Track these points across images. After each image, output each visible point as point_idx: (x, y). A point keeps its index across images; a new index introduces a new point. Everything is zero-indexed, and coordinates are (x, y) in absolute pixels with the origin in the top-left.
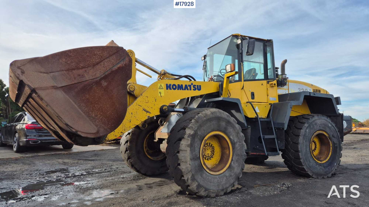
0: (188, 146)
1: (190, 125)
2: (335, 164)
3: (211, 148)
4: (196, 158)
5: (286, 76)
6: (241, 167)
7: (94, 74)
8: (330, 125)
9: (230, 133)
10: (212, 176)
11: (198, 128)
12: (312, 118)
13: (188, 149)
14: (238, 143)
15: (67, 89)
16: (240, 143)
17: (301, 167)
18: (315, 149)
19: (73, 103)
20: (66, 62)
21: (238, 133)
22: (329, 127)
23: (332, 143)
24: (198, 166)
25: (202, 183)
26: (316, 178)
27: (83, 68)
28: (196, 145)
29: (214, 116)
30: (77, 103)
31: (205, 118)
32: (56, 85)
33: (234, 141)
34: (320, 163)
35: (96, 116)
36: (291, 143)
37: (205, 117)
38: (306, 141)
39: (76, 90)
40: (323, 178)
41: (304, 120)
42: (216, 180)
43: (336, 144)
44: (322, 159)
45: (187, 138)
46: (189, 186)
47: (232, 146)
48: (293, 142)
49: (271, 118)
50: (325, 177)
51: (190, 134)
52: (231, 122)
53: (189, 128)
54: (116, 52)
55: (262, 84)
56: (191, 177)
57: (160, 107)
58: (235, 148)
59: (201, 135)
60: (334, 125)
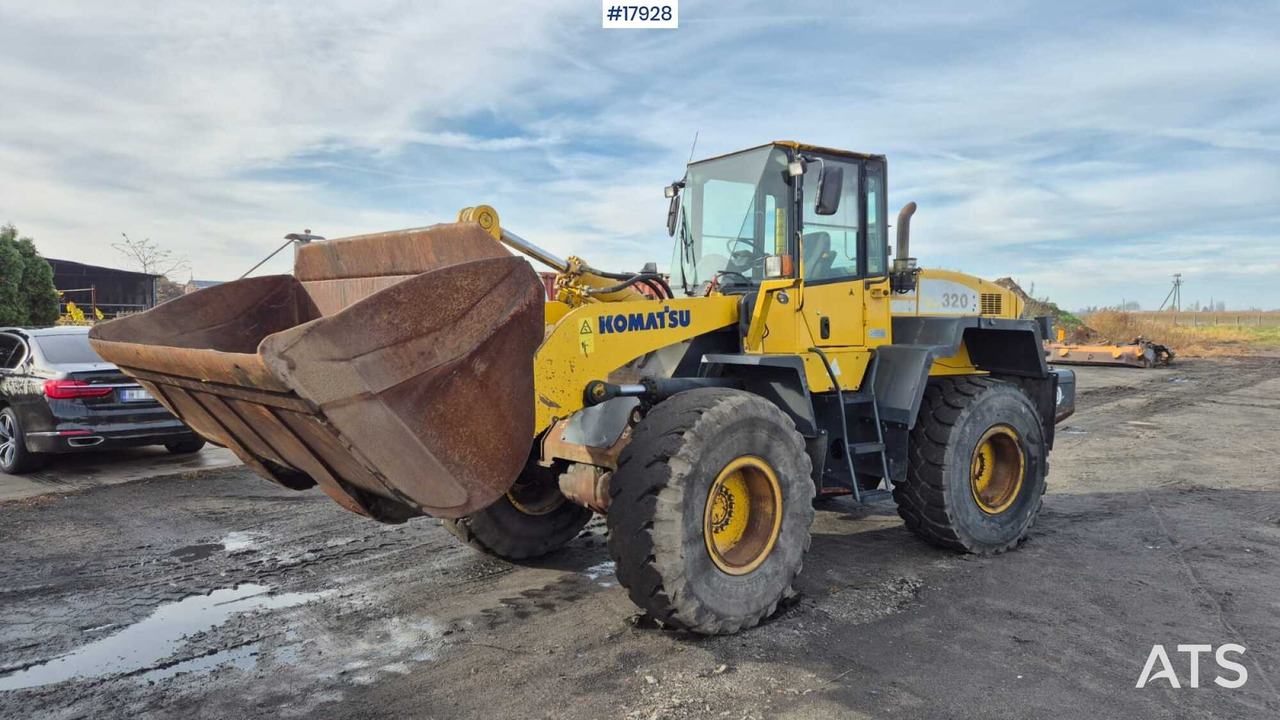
0: (677, 508)
1: (683, 450)
2: (1029, 513)
3: (724, 499)
4: (696, 538)
5: (914, 265)
6: (803, 547)
7: (457, 344)
8: (1024, 409)
9: (777, 457)
10: (735, 579)
11: (702, 457)
12: (980, 393)
13: (679, 516)
14: (797, 483)
15: (394, 396)
16: (801, 482)
17: (943, 526)
18: (980, 474)
19: (409, 431)
20: (389, 323)
21: (798, 456)
22: (1021, 415)
23: (1024, 456)
24: (702, 559)
25: (709, 602)
26: (979, 555)
27: (430, 331)
28: (697, 502)
29: (740, 418)
30: (418, 431)
31: (718, 426)
32: (368, 389)
33: (786, 477)
34: (993, 512)
35: (463, 458)
36: (923, 462)
37: (719, 424)
38: (961, 460)
39: (415, 395)
40: (997, 553)
41: (959, 400)
42: (742, 590)
43: (1035, 458)
44: (997, 501)
45: (673, 486)
46: (675, 611)
47: (782, 493)
48: (927, 461)
49: (873, 393)
50: (1001, 550)
51: (682, 474)
52: (782, 430)
53: (680, 458)
54: (507, 275)
55: (851, 293)
56: (684, 590)
57: (584, 388)
58: (787, 498)
59: (708, 474)
60: (1033, 409)
